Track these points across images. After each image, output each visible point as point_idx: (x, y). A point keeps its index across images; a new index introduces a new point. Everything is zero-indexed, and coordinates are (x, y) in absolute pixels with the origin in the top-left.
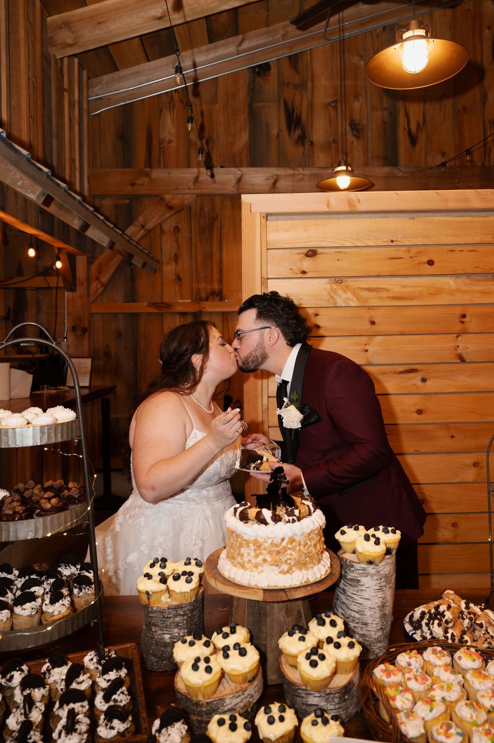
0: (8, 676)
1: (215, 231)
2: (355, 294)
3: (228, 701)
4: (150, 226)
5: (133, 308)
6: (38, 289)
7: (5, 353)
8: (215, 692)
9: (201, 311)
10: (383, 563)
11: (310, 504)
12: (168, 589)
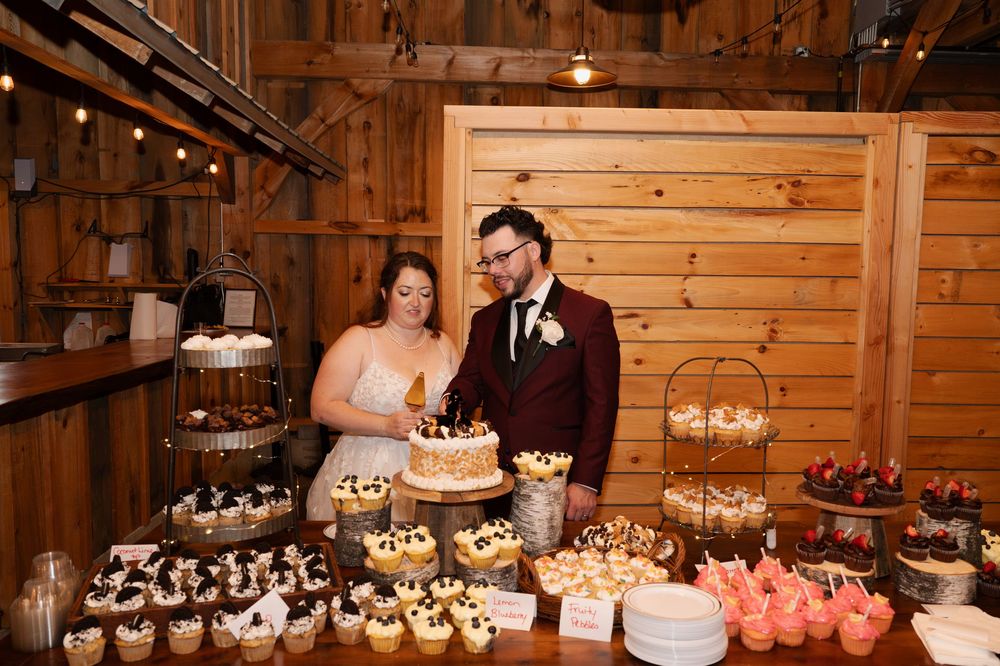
0: (223, 557)
1: (417, 129)
2: (571, 226)
3: (408, 574)
4: (330, 121)
5: (309, 227)
6: (184, 198)
7: (143, 281)
8: (398, 567)
9: (397, 235)
10: (553, 481)
11: (485, 426)
12: (359, 498)
